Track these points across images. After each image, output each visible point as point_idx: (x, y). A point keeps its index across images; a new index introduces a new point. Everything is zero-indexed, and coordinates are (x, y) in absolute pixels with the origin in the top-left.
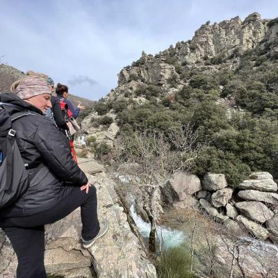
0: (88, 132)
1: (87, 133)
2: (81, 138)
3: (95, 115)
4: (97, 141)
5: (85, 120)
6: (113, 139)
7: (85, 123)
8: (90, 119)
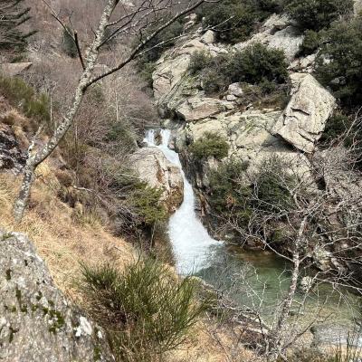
0: (184, 110)
1: (178, 118)
2: (158, 138)
3: (203, 43)
4: (235, 155)
5: (164, 66)
6: (310, 146)
7: (168, 75)
8: (184, 62)
